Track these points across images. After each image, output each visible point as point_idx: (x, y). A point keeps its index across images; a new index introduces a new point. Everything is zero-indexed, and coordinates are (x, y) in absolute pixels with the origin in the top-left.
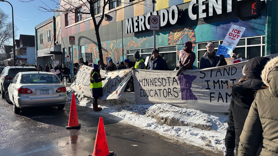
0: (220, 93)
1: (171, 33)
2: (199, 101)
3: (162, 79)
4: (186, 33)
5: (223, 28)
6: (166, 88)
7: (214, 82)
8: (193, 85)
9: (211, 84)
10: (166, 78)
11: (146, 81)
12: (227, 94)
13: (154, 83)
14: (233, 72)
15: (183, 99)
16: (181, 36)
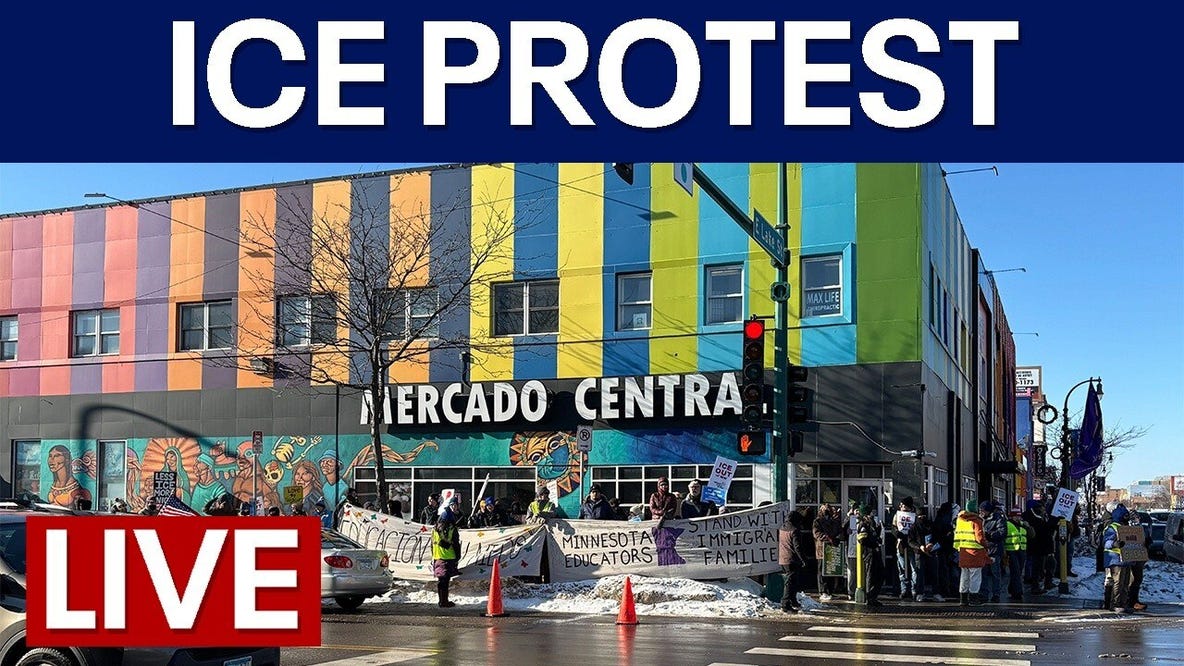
0: (719, 552)
1: (519, 438)
2: (689, 566)
3: (619, 534)
4: (562, 442)
5: (652, 443)
6: (628, 548)
7: (711, 537)
8: (677, 543)
9: (706, 540)
10: (627, 533)
11: (579, 540)
12: (728, 552)
13: (600, 543)
14: (737, 523)
15: (660, 564)
16: (549, 448)
